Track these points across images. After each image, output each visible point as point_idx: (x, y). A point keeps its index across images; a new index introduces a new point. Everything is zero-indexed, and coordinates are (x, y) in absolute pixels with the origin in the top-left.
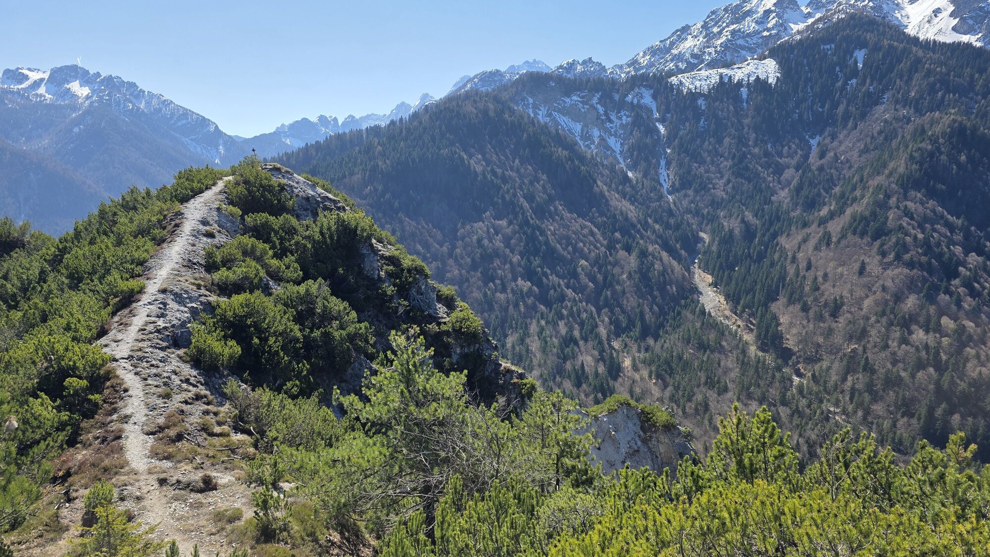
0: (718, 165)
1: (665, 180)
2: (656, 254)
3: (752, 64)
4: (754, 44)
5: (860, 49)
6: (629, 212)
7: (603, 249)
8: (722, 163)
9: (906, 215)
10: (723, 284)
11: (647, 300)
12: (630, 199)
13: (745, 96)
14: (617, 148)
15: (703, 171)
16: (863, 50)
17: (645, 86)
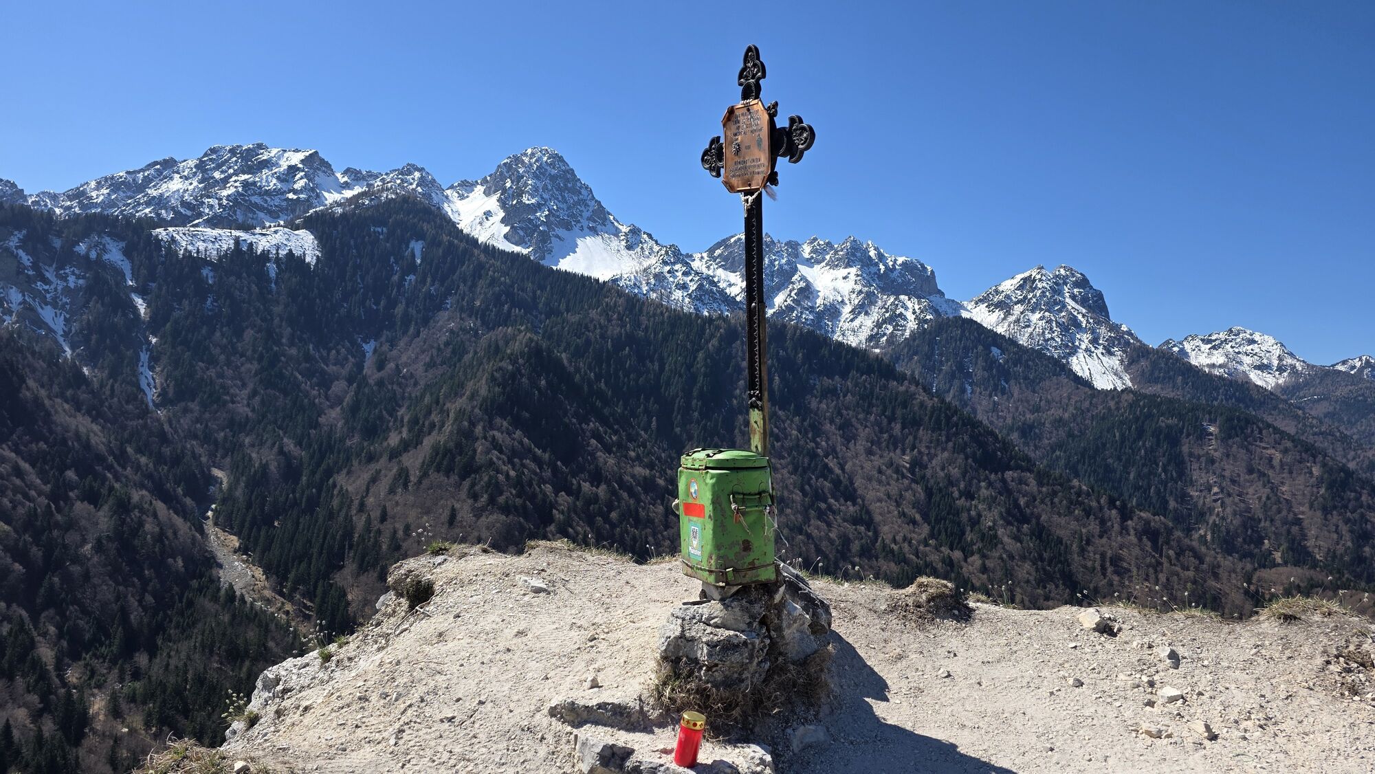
0: (237, 367)
1: (149, 385)
2: (146, 506)
3: (280, 233)
4: (276, 206)
5: (417, 241)
6: (92, 435)
7: (43, 501)
8: (242, 365)
9: (495, 448)
10: (258, 549)
11: (134, 586)
12: (89, 413)
13: (273, 274)
14: (58, 325)
15: (213, 375)
16: (420, 242)
17: (110, 235)
